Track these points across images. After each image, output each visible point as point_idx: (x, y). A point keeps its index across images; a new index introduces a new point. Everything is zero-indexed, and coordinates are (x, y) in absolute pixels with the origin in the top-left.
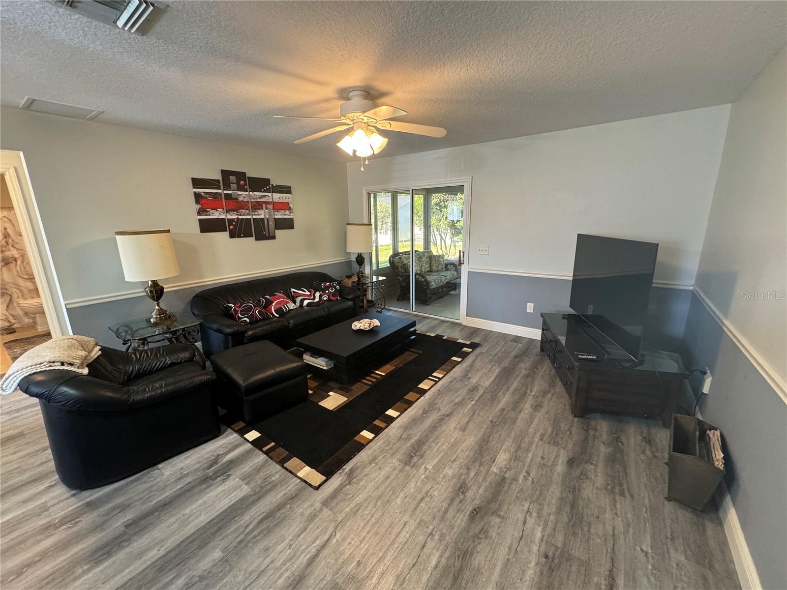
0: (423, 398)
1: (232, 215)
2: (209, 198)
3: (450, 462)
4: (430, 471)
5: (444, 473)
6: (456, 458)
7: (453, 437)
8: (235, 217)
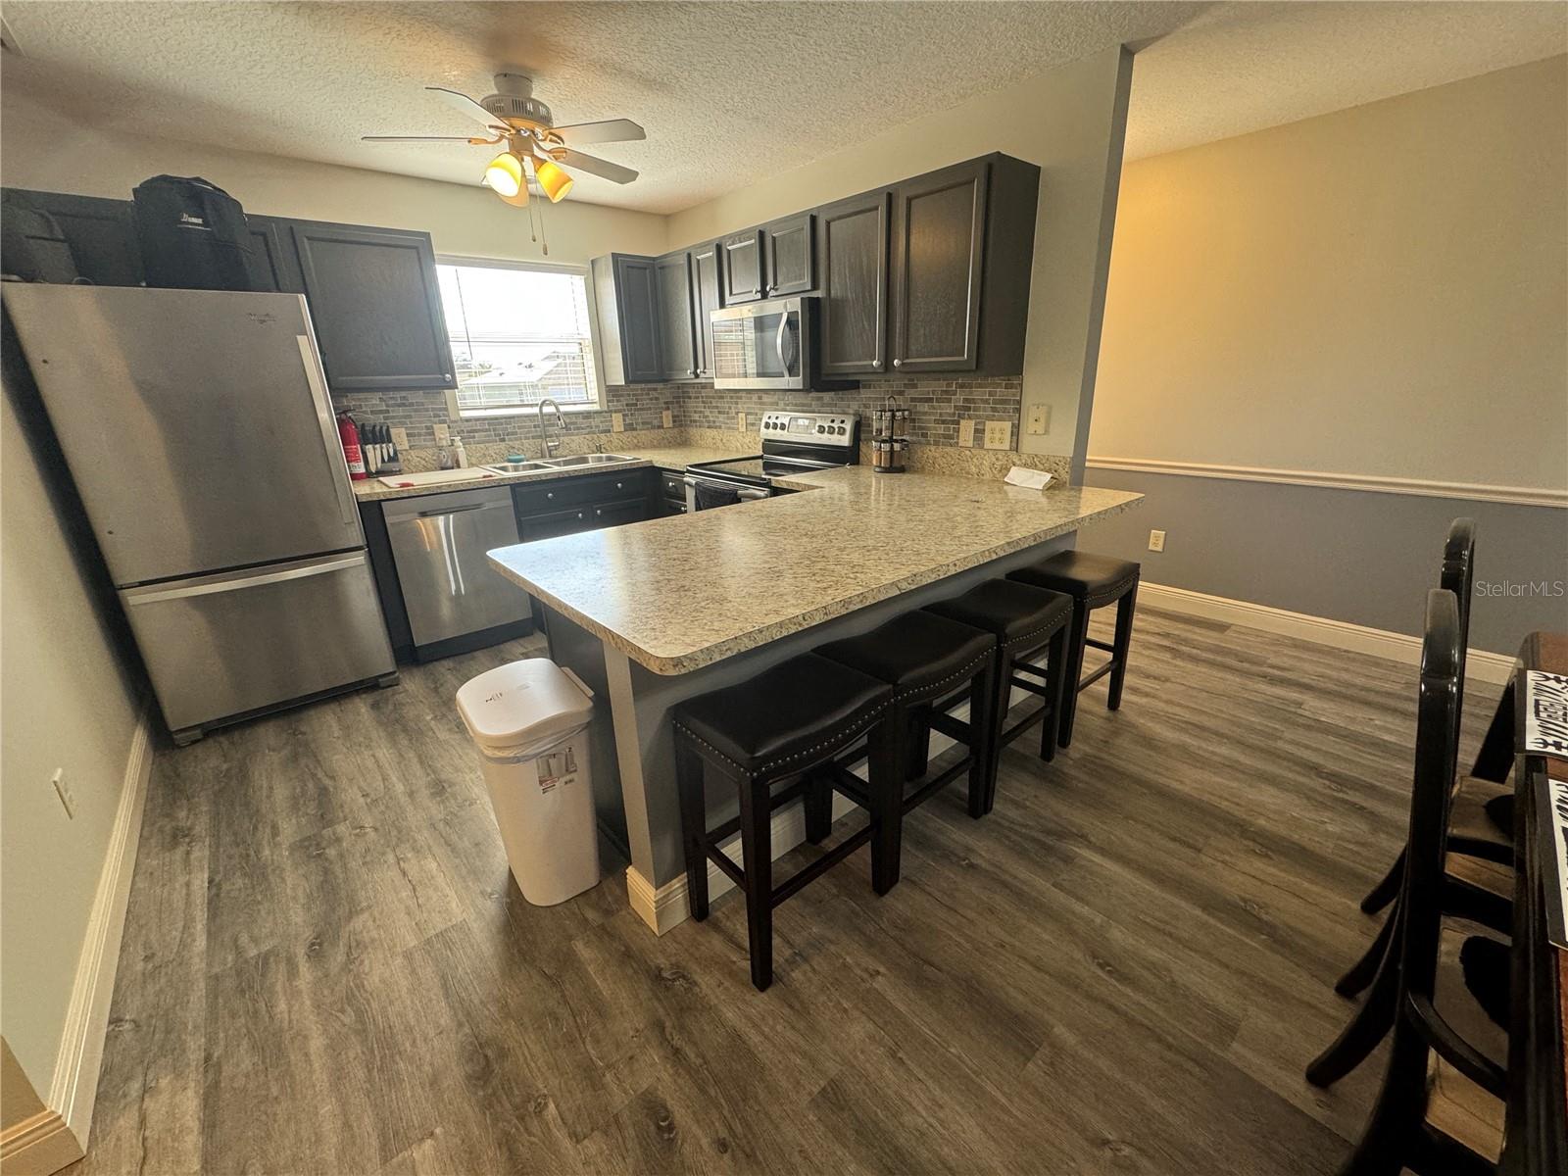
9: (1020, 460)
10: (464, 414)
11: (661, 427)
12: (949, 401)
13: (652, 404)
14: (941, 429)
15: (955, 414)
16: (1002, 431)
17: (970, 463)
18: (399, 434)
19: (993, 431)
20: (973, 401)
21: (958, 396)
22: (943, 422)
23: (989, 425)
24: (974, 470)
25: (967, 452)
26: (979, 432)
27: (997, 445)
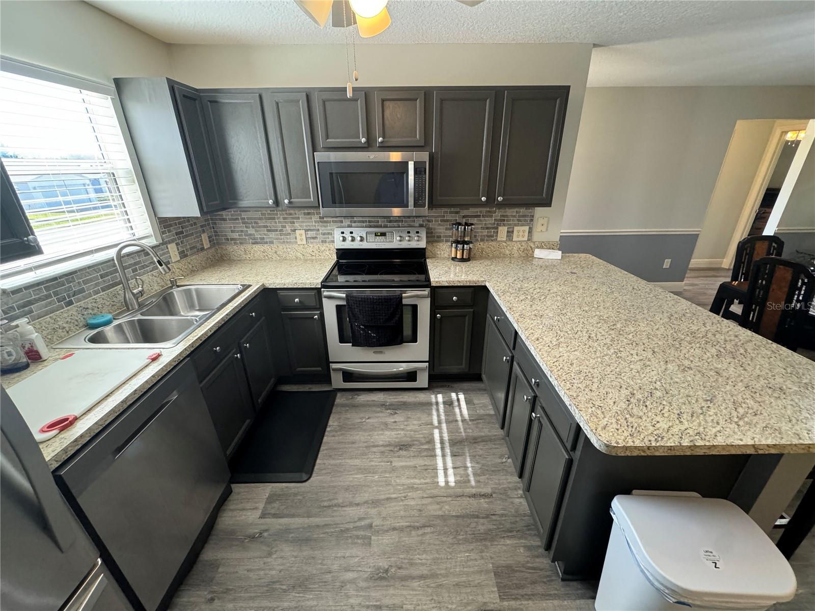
9: (535, 245)
11: (203, 249)
12: (491, 216)
13: (193, 229)
14: (485, 232)
15: (494, 223)
16: (524, 231)
17: (506, 250)
19: (518, 232)
20: (507, 216)
21: (497, 214)
22: (487, 228)
23: (516, 229)
24: (508, 252)
25: (504, 244)
26: (510, 233)
27: (520, 239)
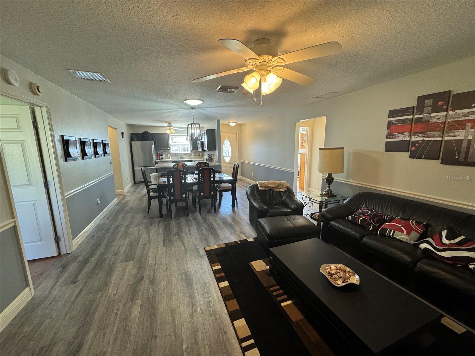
0: (226, 312)
1: (417, 137)
2: (398, 124)
3: (166, 287)
4: (172, 277)
5: (165, 281)
6: (164, 291)
7: (175, 300)
8: (420, 139)
10: (172, 153)
18: (164, 155)
